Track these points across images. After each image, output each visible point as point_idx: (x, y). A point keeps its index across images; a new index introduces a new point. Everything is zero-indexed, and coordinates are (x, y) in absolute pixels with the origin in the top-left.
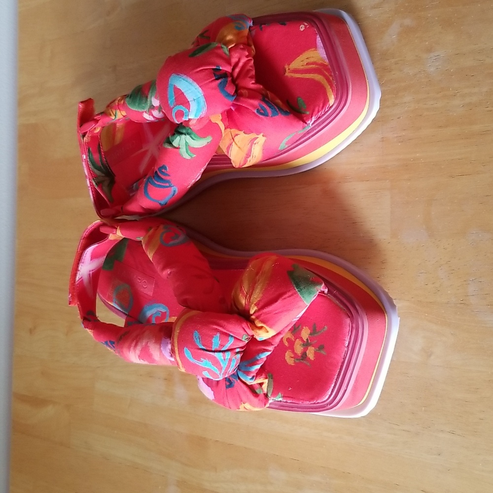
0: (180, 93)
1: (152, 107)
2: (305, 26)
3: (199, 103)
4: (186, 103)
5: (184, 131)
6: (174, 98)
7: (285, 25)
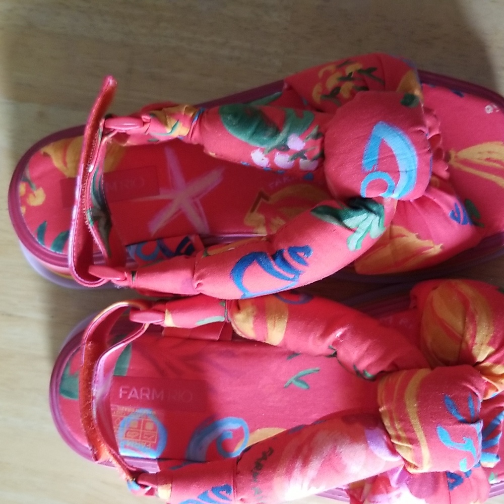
0: (390, 153)
1: (284, 148)
2: (494, 108)
3: (410, 178)
4: (395, 173)
5: (375, 209)
6: (377, 158)
7: (461, 96)
